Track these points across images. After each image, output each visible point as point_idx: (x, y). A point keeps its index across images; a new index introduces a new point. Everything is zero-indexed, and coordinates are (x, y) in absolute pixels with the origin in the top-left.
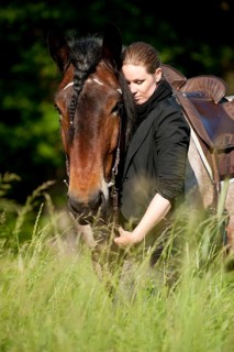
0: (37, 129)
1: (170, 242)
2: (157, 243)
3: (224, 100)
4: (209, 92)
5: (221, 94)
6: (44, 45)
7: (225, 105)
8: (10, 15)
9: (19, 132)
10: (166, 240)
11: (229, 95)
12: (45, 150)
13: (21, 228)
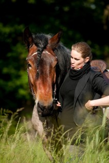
0: (18, 83)
1: (80, 136)
2: (73, 137)
3: (106, 71)
4: (99, 67)
5: (104, 68)
6: (23, 44)
7: (106, 73)
8: (7, 30)
9: (10, 84)
10: (78, 136)
11: (108, 69)
12: (22, 92)
13: (10, 128)
